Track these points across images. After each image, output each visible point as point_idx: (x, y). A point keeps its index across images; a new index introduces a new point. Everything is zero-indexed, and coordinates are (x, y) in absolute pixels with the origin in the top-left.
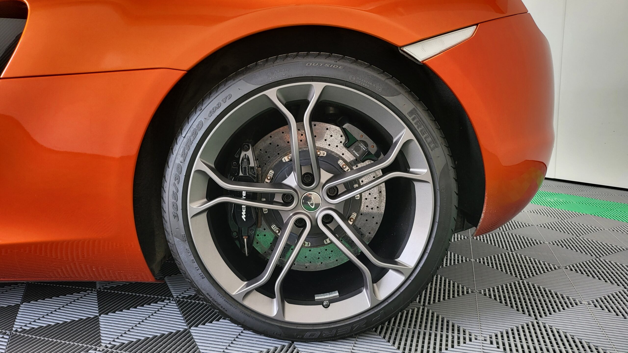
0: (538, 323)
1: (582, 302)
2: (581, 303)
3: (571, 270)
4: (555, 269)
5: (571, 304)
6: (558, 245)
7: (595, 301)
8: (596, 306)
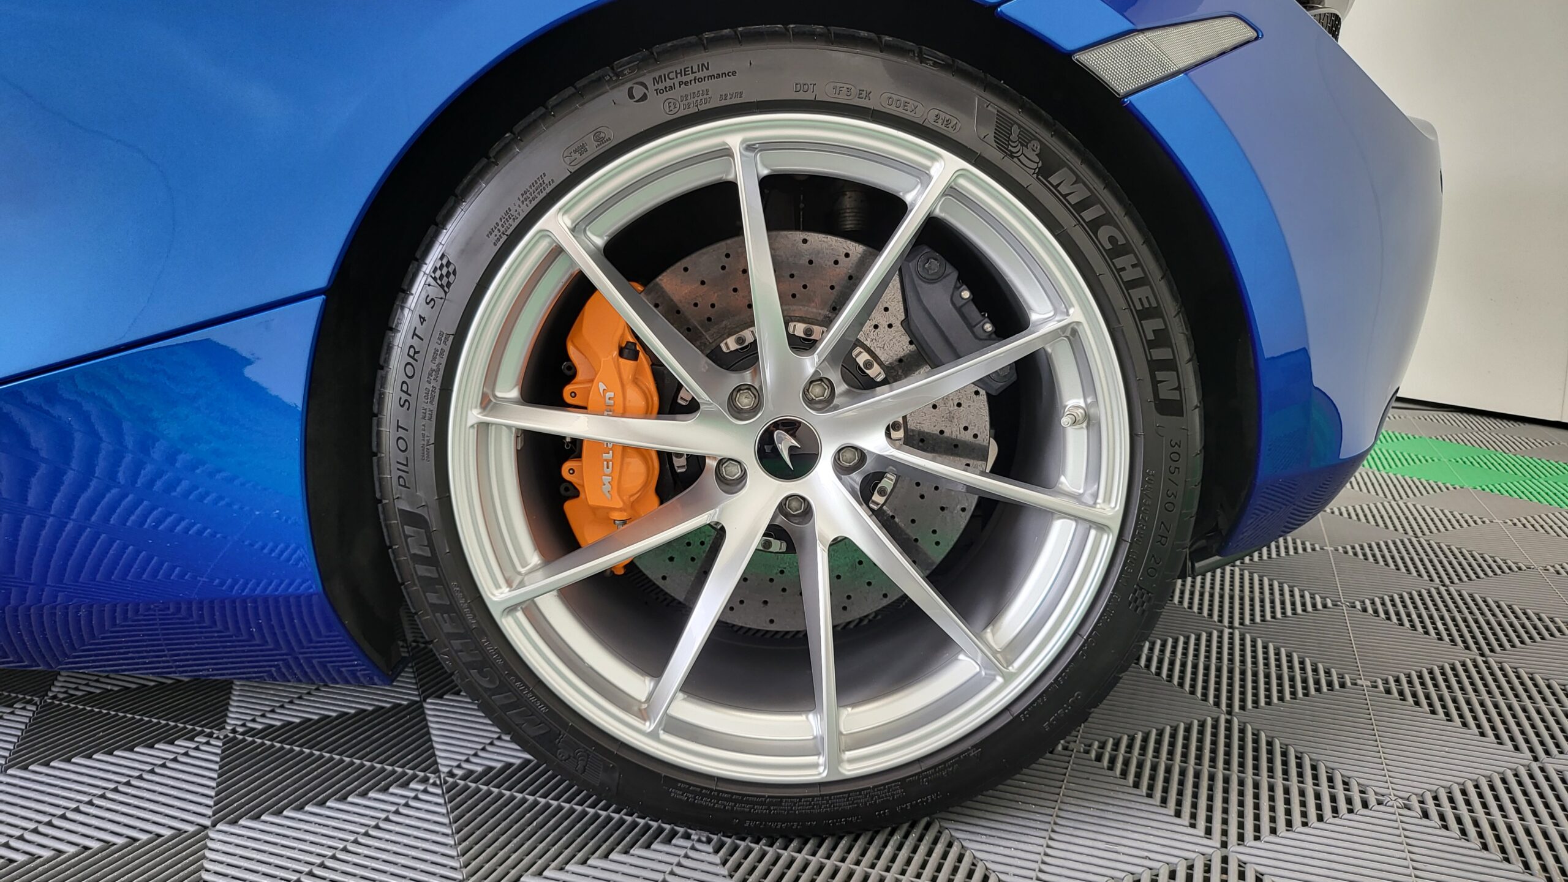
0: (1228, 722)
1: (1359, 682)
2: (1356, 684)
3: (1365, 610)
4: (1325, 606)
5: (1330, 684)
6: (1355, 554)
7: (1391, 680)
8: (1388, 691)
